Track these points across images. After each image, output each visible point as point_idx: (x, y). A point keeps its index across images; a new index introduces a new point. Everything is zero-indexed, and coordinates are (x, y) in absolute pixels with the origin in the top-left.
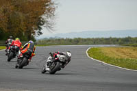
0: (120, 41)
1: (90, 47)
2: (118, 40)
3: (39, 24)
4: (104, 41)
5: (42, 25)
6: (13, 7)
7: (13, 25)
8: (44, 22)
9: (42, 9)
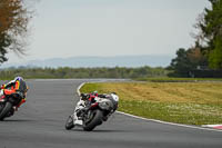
0: (131, 73)
1: (83, 83)
2: (128, 71)
3: (2, 44)
4: (107, 73)
8: (10, 42)
9: (7, 20)
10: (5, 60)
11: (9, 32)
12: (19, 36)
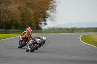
3: (45, 17)
5: (47, 18)
6: (25, 4)
7: (25, 18)
8: (48, 16)
9: (47, 6)
10: (46, 24)
11: (48, 12)
12: (52, 13)
